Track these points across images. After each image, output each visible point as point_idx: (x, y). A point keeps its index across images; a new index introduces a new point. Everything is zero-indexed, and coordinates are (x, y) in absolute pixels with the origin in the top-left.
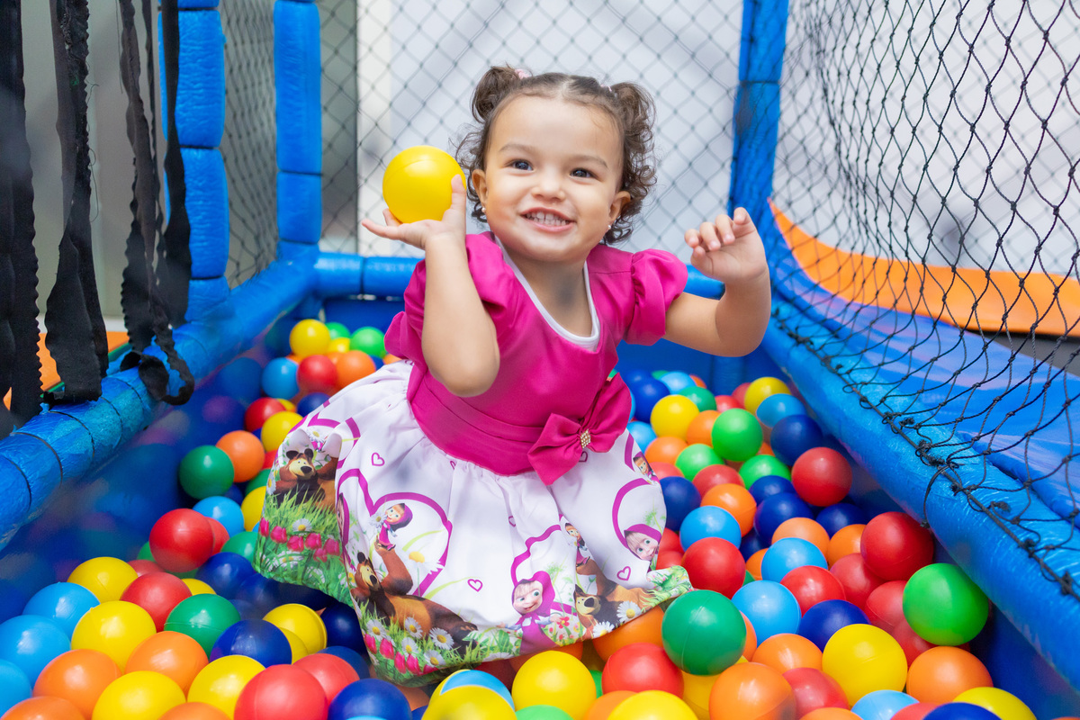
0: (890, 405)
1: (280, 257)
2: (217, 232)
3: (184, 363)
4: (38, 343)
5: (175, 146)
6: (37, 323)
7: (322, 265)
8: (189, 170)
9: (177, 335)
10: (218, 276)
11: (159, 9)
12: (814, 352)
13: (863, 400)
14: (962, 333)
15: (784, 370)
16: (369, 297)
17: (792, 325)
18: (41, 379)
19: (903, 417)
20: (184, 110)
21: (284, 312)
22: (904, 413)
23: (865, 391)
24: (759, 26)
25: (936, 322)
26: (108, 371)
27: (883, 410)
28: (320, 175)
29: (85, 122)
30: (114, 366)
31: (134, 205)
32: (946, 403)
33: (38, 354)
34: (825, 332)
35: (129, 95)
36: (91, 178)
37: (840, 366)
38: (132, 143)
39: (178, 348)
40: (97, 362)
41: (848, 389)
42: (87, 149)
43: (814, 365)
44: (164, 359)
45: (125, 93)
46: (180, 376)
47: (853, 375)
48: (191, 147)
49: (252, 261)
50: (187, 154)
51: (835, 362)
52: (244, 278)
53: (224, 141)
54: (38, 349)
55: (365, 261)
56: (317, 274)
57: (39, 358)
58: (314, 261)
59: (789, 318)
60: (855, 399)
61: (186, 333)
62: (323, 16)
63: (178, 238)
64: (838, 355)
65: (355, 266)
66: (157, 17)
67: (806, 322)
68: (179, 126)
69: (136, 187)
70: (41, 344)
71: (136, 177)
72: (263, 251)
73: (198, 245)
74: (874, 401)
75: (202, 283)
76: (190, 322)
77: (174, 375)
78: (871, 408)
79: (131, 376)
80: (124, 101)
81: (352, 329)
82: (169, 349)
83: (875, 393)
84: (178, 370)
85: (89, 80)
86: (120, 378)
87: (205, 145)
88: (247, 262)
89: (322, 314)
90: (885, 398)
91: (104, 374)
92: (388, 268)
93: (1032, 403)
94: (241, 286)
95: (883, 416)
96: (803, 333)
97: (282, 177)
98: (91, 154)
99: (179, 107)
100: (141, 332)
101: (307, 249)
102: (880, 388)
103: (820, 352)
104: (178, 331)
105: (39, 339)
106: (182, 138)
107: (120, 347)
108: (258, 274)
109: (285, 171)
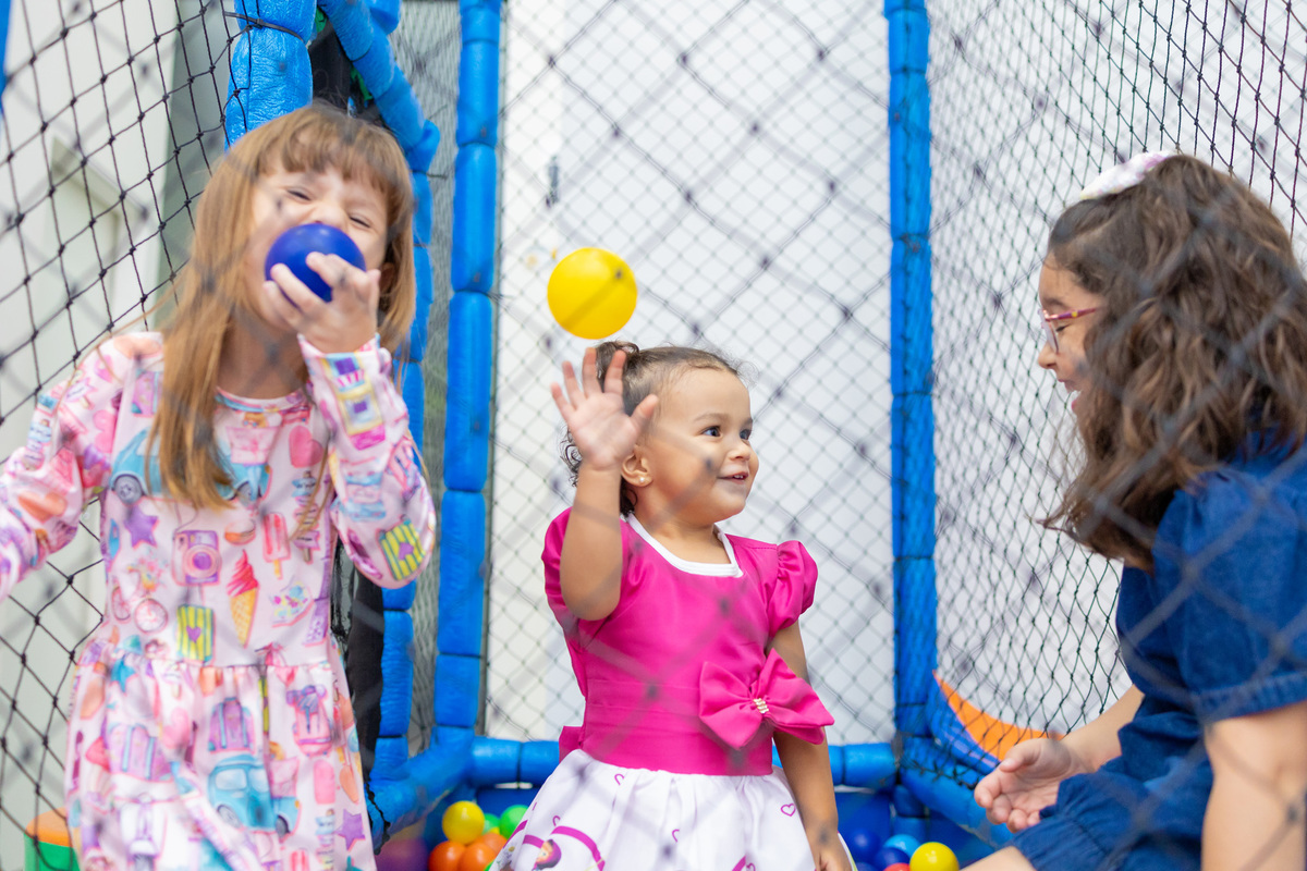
24: (908, 504)
28: (479, 657)
48: (392, 609)
55: (522, 746)
56: (472, 761)
58: (469, 744)
87: (403, 608)
101: (462, 734)
109: (446, 653)
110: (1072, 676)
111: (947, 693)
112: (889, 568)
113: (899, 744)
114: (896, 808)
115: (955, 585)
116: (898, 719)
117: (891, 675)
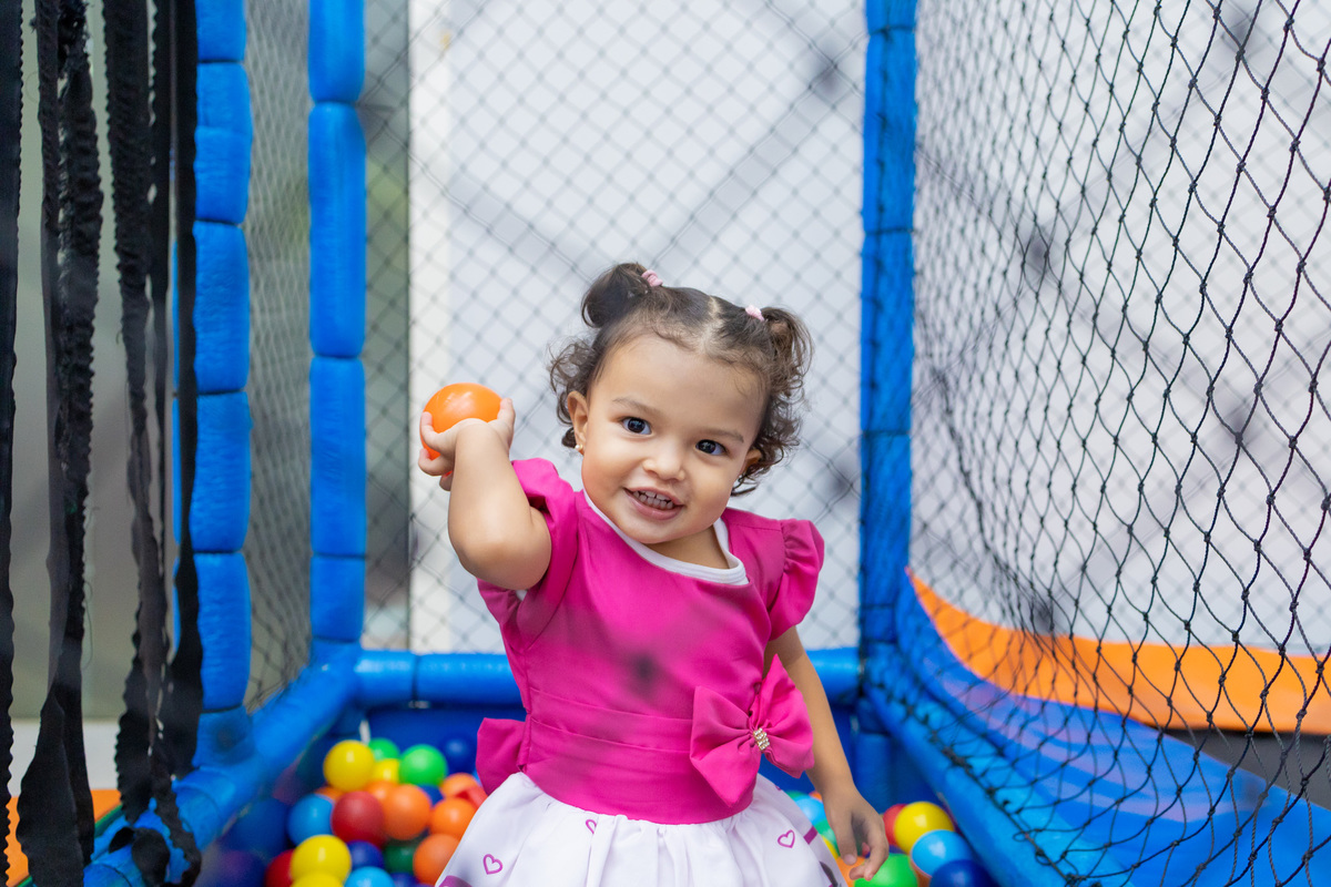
0: (1073, 862)
1: (314, 660)
2: (237, 653)
3: (191, 835)
4: (7, 838)
5: (188, 552)
6: (8, 812)
7: (365, 667)
8: (204, 581)
9: (183, 789)
10: (238, 705)
11: (175, 395)
12: (975, 779)
13: (1040, 853)
14: (1161, 736)
15: (940, 795)
16: (422, 705)
17: (946, 737)
18: (7, 872)
19: (1089, 880)
20: (201, 510)
21: (316, 737)
22: (1088, 876)
23: (1041, 840)
24: (880, 370)
25: (1125, 721)
26: (92, 856)
27: (1066, 870)
28: (363, 557)
29: (82, 551)
30: (101, 843)
31: (136, 638)
32: (1139, 864)
33: (6, 851)
34: (988, 749)
35: (136, 504)
36: (86, 617)
37: (1006, 802)
38: (138, 562)
39: (184, 813)
40: (80, 853)
41: (1020, 837)
42: (81, 582)
43: (975, 795)
44: (166, 832)
45: (131, 502)
46: (185, 856)
47: (1024, 815)
48: (207, 551)
49: (278, 676)
50: (203, 562)
51: (1001, 795)
52: (268, 698)
53: (249, 539)
54: (6, 845)
55: (418, 659)
56: (358, 681)
57: (6, 857)
58: (354, 661)
59: (942, 728)
60: (1029, 851)
61: (193, 785)
62: (369, 371)
63: (189, 664)
64: (1003, 786)
65: (404, 667)
66: (172, 405)
67: (964, 735)
68: (194, 529)
69: (141, 616)
70: (11, 838)
71: (141, 604)
72: (291, 659)
73: (211, 671)
74: (1054, 855)
75: (215, 716)
76: (198, 768)
77: (177, 854)
78: (1049, 864)
79: (120, 859)
80: (129, 512)
81: (403, 746)
82: (172, 818)
83: (1053, 844)
84: (182, 847)
85: (88, 502)
86: (107, 862)
87: (224, 548)
88: (272, 679)
89: (364, 729)
90: (1065, 853)
91: (87, 861)
92: (447, 667)
93: (1239, 878)
94: (264, 709)
95: (1066, 879)
96: (960, 751)
97: (318, 562)
98: (86, 588)
99: (195, 506)
100: (136, 792)
101: (347, 649)
102: (1057, 836)
103: (982, 781)
104: (184, 783)
105: (8, 832)
106: (196, 542)
107: (110, 814)
108: (287, 689)
109: (323, 554)
110: (1066, 523)
111: (918, 589)
112: (856, 443)
113: (865, 650)
114: (860, 721)
115: (934, 463)
116: (864, 621)
117: (855, 571)
